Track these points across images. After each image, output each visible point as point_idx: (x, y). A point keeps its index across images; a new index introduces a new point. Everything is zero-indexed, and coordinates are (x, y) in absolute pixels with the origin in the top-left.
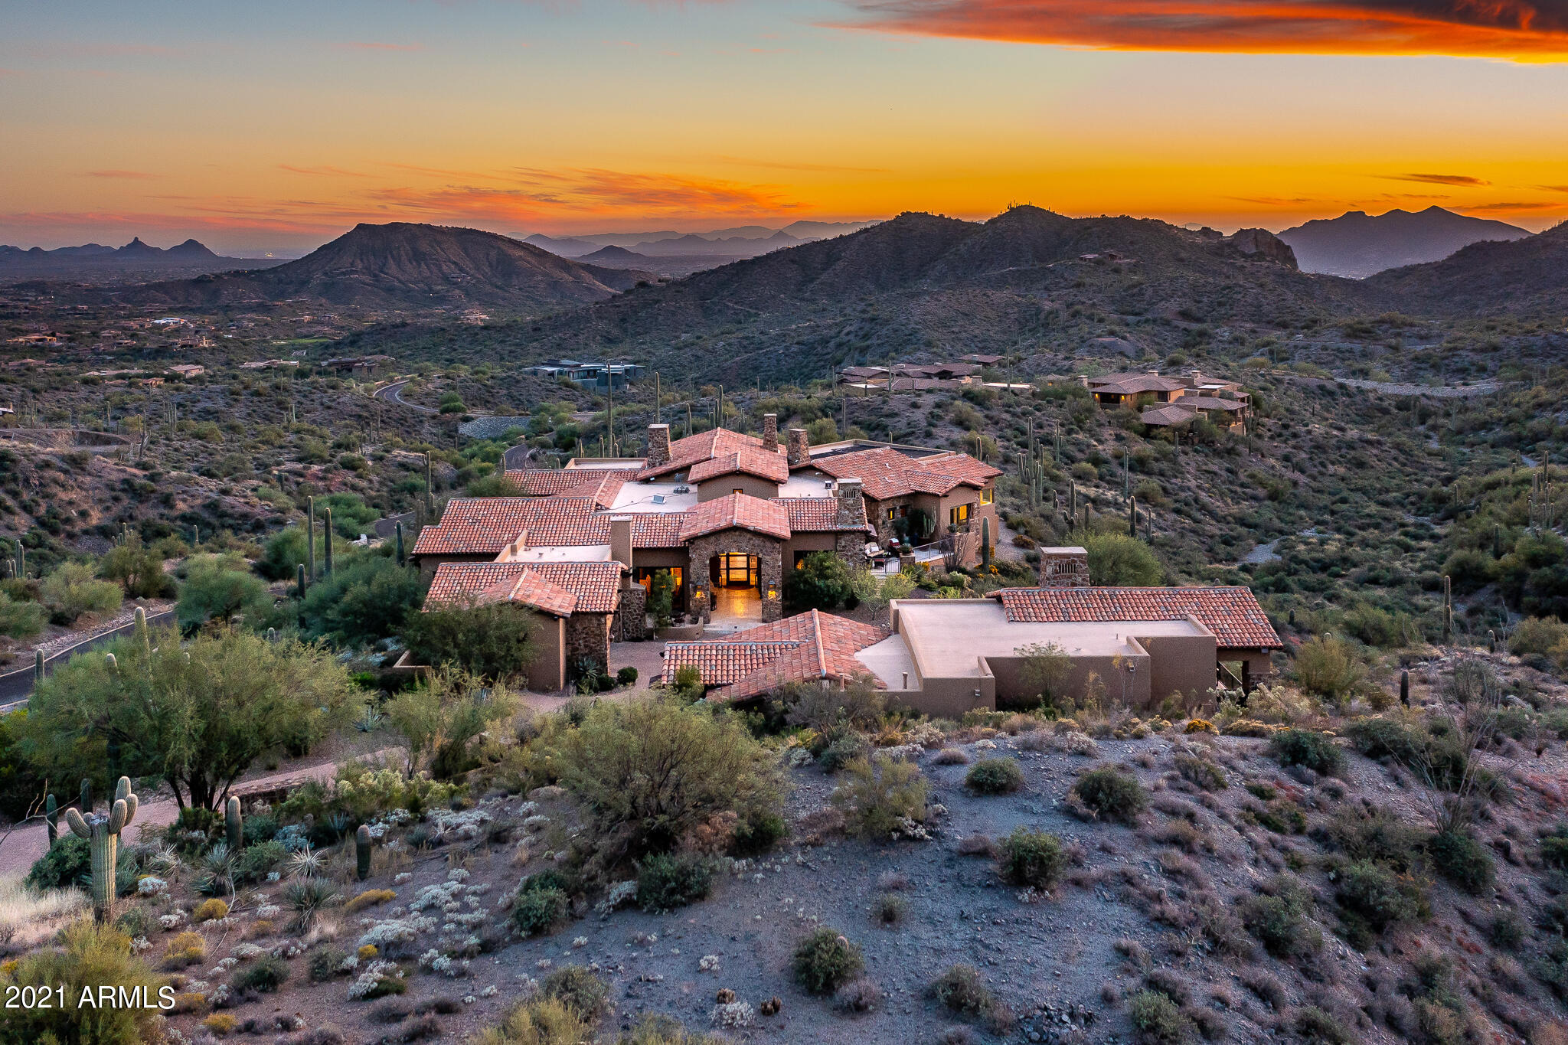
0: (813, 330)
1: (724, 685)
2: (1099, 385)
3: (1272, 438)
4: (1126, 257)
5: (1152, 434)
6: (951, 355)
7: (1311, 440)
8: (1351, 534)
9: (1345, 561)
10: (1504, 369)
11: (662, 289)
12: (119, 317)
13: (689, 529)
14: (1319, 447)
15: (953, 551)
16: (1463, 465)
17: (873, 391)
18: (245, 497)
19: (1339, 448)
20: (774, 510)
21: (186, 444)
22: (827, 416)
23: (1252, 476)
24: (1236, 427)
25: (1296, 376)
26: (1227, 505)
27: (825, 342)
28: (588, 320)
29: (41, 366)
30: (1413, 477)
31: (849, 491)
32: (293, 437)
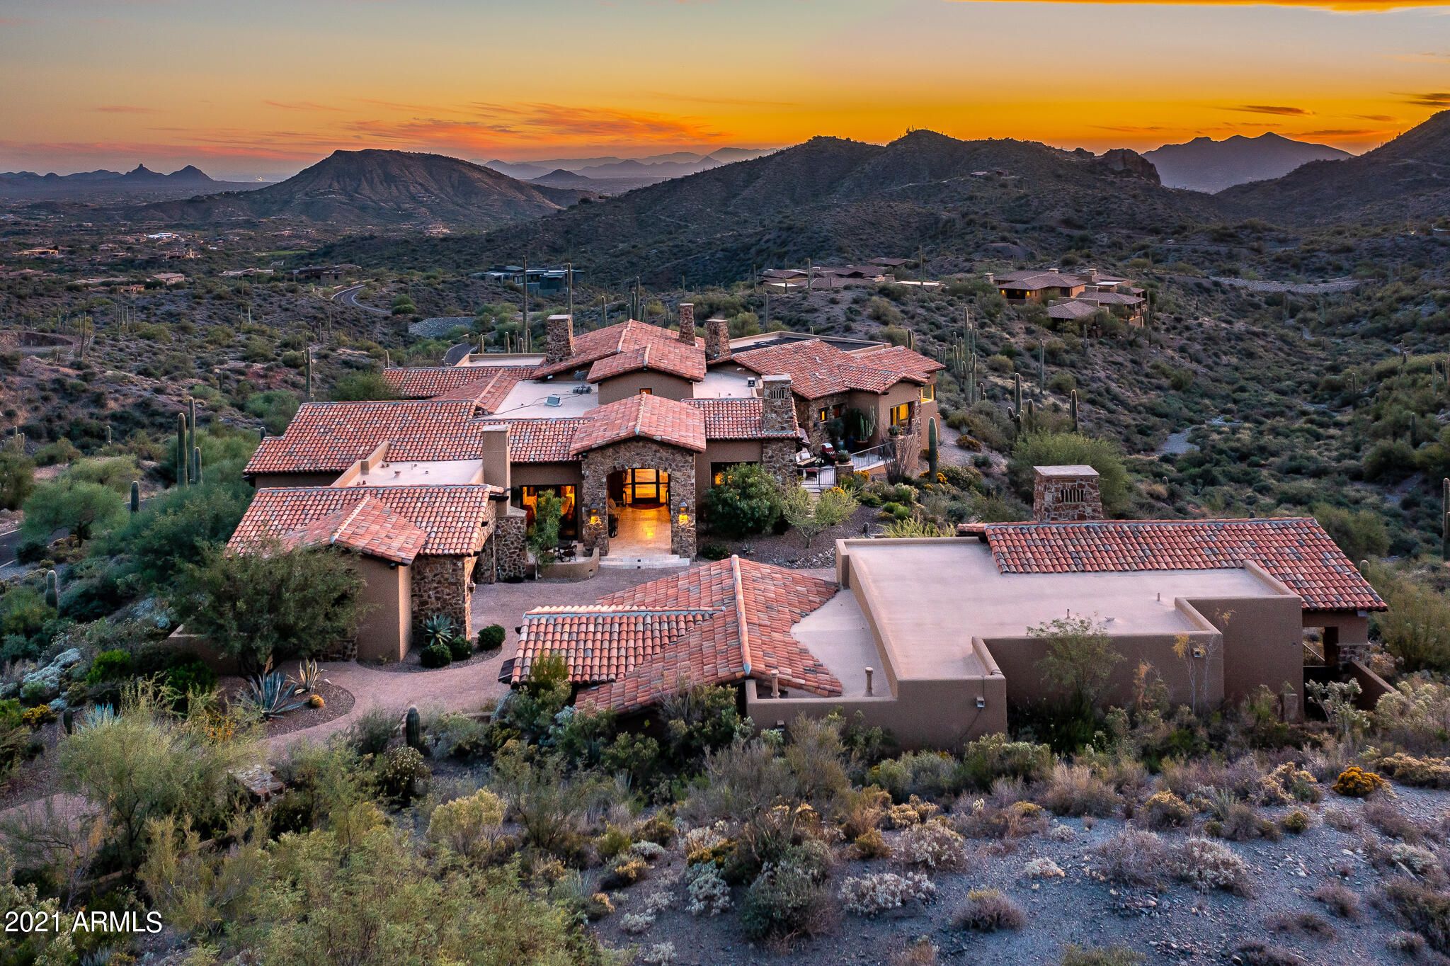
0: (736, 238)
1: (602, 682)
2: (1004, 282)
3: (1168, 330)
4: (1011, 174)
5: (1059, 327)
6: (860, 259)
7: (1202, 332)
8: (1261, 423)
9: (1262, 450)
10: (1358, 268)
11: (602, 204)
12: (120, 232)
13: (582, 439)
14: (1210, 339)
15: (895, 456)
16: (1341, 354)
17: (792, 289)
18: (180, 395)
19: (1229, 340)
20: (688, 414)
21: (132, 345)
22: (749, 311)
23: (1155, 367)
24: (1136, 321)
25: (1175, 275)
26: (1136, 395)
27: (747, 249)
28: (536, 232)
29: (36, 275)
30: (1300, 366)
31: (776, 391)
32: (242, 337)
